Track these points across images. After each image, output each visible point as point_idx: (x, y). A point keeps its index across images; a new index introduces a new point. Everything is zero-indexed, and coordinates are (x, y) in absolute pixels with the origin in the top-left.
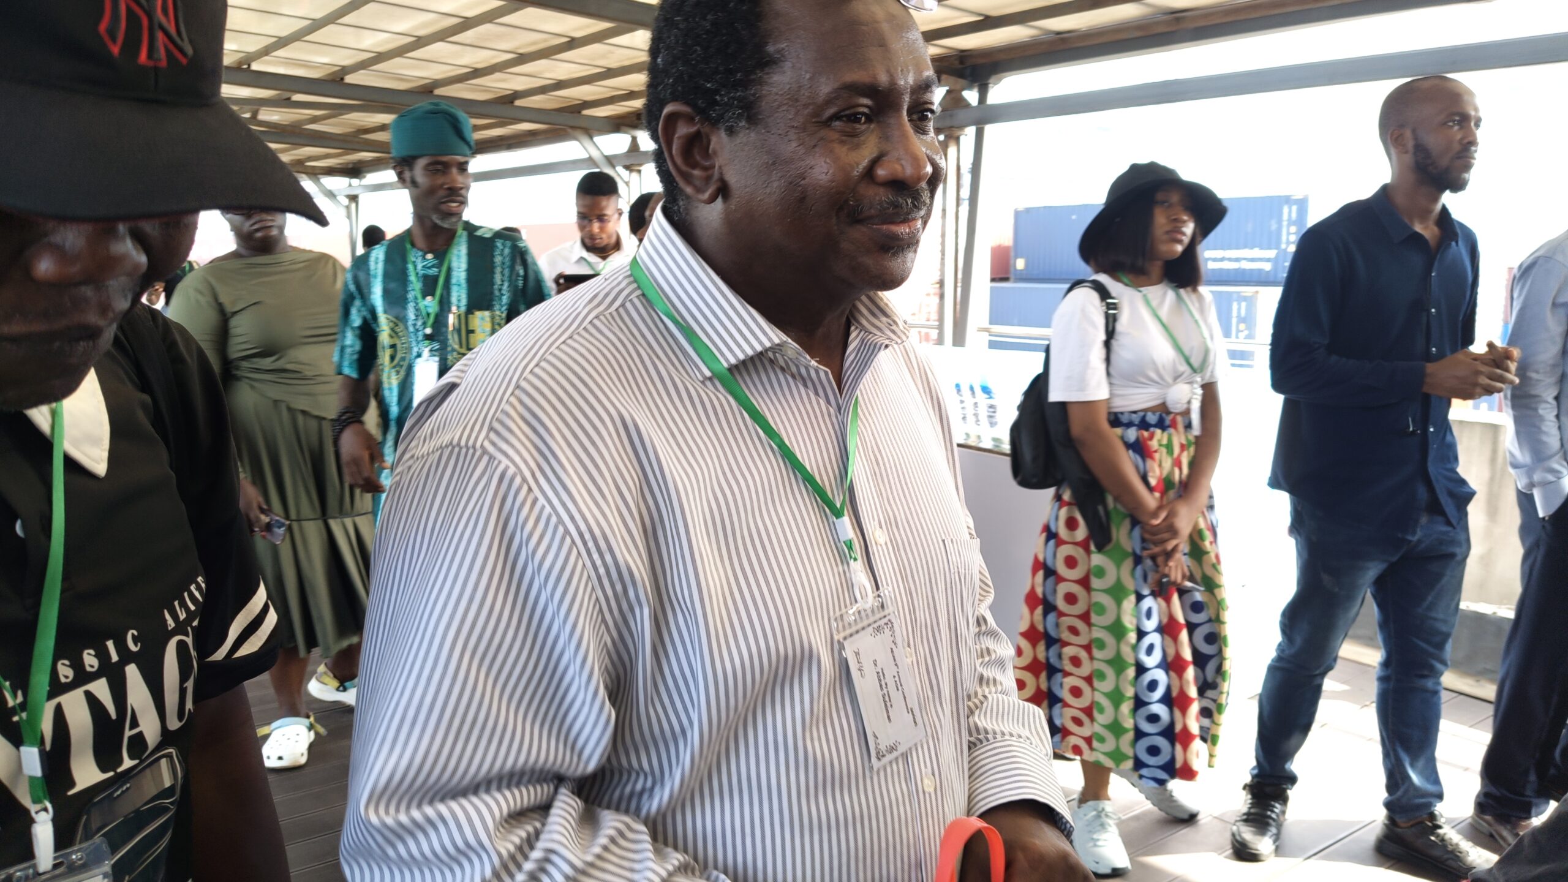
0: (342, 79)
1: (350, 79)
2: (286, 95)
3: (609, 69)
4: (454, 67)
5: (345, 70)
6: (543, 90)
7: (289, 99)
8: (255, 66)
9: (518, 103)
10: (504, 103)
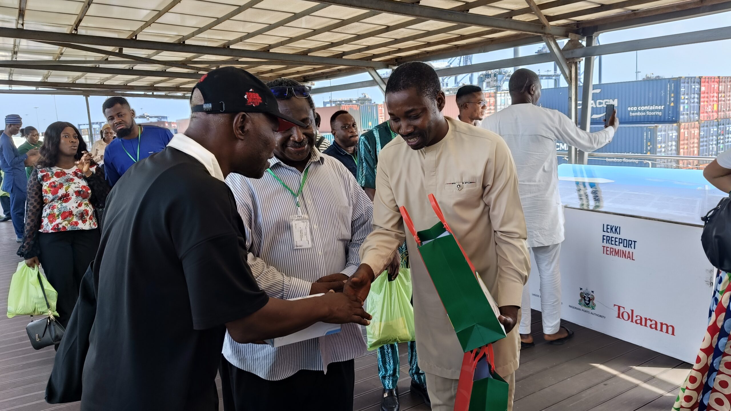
0: (269, 51)
1: (271, 51)
2: (236, 58)
3: (396, 39)
4: (321, 42)
5: (271, 46)
6: (359, 50)
7: (238, 60)
8: (231, 47)
9: (344, 57)
10: (337, 58)
